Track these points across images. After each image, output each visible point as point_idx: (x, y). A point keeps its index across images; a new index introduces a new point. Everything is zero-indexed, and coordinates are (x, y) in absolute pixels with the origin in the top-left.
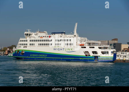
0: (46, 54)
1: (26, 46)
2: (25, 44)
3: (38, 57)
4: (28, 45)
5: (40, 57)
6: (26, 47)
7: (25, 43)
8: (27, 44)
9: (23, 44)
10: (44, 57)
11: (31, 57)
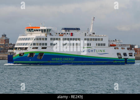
0: (74, 57)
1: (44, 46)
2: (43, 44)
3: (63, 61)
4: (49, 45)
5: (66, 61)
6: (46, 48)
7: (44, 42)
8: (46, 44)
9: (40, 44)
10: (71, 61)
11: (53, 61)
